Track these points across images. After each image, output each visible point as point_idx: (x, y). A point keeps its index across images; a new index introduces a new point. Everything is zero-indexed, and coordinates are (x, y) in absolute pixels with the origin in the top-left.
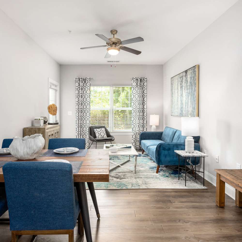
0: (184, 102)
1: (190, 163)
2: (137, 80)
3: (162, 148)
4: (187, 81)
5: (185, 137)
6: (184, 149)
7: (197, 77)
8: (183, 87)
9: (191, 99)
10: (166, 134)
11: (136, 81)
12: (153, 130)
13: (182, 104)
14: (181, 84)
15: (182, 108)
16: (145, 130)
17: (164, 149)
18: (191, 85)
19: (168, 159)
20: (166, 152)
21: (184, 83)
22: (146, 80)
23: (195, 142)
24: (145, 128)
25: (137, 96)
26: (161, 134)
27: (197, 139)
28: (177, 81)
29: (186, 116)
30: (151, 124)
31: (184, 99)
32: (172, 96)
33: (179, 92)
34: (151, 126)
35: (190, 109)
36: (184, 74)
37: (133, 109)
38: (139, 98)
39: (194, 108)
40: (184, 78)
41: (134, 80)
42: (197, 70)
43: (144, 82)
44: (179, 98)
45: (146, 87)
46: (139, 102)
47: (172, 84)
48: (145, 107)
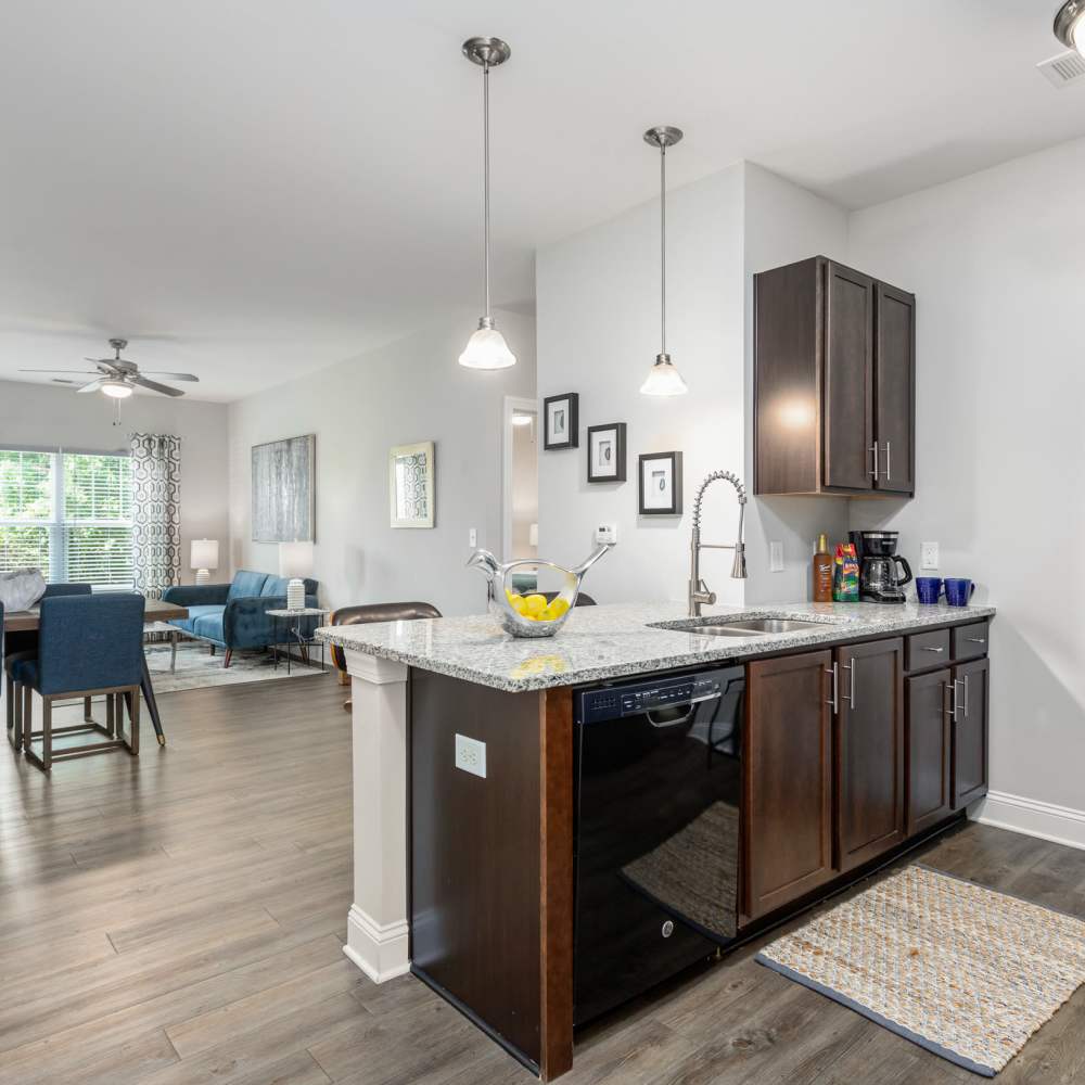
0: (285, 508)
1: (298, 634)
2: (150, 440)
3: (237, 610)
4: (290, 463)
5: (287, 581)
6: (286, 608)
7: (310, 460)
8: (283, 476)
9: (299, 503)
10: (241, 588)
11: (146, 442)
12: (202, 578)
13: (280, 514)
14: (277, 468)
15: (280, 523)
16: (175, 585)
17: (243, 611)
18: (300, 474)
19: (252, 632)
20: (247, 618)
21: (284, 465)
22: (177, 442)
23: (307, 593)
24: (175, 579)
25: (148, 488)
26: (227, 589)
27: (311, 587)
28: (266, 457)
29: (290, 539)
30: (193, 566)
31: (286, 502)
32: (255, 493)
33: (274, 486)
34: (196, 571)
35: (297, 524)
36: (285, 446)
37: (136, 523)
38: (156, 492)
39: (305, 524)
40: (285, 455)
41: (141, 439)
42: (310, 444)
43: (172, 448)
44: (274, 498)
45: (177, 463)
46: (156, 504)
47: (254, 463)
48: (176, 518)
